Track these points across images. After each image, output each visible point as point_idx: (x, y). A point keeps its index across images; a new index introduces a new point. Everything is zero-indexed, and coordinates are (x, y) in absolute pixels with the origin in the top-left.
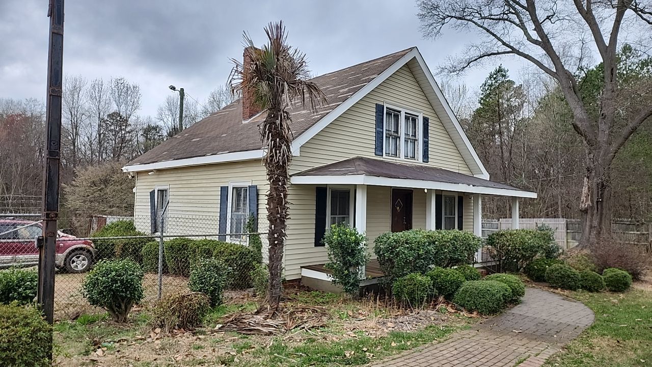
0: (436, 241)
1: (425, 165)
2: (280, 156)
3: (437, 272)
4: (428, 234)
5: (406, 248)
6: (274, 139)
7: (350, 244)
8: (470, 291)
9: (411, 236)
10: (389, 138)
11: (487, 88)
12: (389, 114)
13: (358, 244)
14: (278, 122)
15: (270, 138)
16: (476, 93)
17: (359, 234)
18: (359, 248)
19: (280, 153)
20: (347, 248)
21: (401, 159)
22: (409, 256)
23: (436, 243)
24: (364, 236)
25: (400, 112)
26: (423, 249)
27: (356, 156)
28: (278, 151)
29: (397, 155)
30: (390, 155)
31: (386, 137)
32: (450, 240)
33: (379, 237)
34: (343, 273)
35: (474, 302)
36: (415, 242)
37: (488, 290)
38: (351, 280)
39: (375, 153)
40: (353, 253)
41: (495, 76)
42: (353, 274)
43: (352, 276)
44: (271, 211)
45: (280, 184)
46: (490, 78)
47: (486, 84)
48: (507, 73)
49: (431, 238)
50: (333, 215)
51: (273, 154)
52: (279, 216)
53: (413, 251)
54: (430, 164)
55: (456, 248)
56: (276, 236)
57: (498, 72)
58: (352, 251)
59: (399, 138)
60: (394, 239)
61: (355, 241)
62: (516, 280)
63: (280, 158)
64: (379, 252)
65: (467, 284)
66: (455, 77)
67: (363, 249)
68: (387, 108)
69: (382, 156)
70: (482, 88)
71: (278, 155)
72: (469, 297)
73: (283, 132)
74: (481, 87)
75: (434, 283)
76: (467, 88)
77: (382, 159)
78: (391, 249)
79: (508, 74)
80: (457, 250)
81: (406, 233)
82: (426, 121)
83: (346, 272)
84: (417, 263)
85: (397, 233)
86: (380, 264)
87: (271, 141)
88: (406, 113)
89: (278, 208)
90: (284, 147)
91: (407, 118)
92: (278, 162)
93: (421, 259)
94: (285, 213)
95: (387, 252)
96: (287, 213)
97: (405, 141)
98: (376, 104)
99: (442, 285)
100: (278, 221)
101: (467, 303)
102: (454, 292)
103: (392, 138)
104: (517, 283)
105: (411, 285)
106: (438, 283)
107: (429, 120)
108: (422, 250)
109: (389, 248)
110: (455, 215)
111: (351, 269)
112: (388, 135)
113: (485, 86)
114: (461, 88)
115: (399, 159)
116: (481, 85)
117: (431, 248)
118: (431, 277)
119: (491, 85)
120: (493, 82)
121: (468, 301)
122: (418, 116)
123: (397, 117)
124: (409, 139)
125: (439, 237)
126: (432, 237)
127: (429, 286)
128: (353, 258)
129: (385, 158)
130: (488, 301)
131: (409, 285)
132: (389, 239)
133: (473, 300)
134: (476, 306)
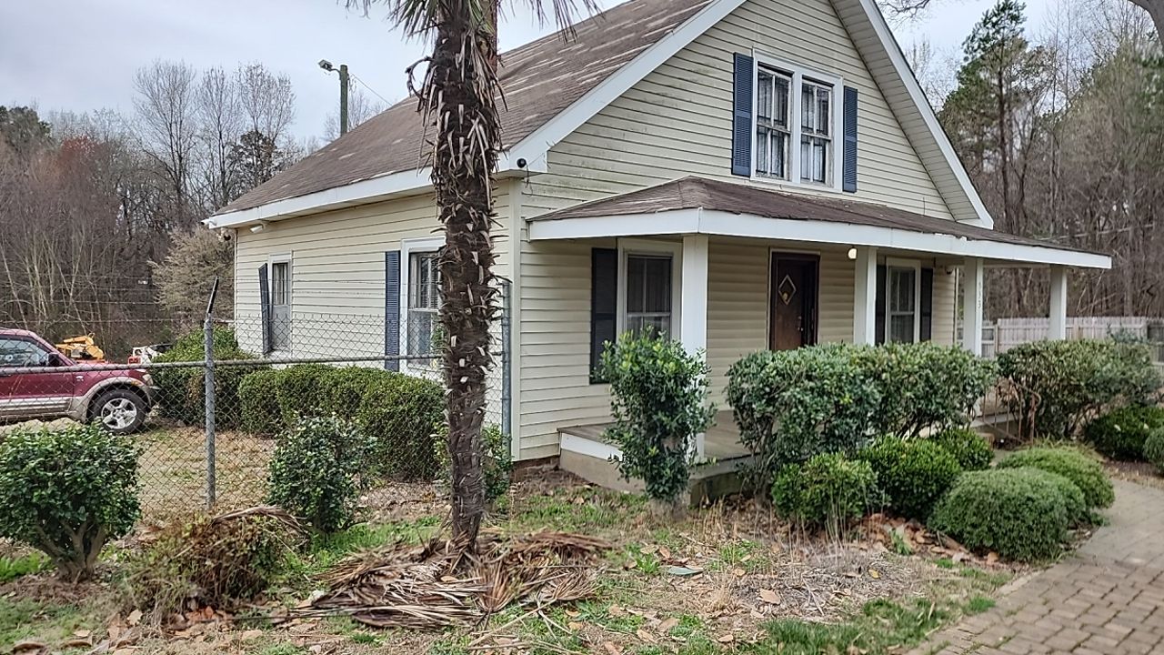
0: (884, 371)
1: (847, 197)
2: (467, 151)
3: (889, 448)
4: (862, 355)
5: (806, 390)
6: (450, 107)
7: (663, 383)
8: (978, 500)
9: (822, 360)
10: (766, 135)
11: (976, 46)
12: (764, 79)
13: (685, 383)
14: (460, 57)
15: (441, 105)
16: (949, 61)
17: (687, 357)
18: (686, 390)
19: (467, 143)
20: (655, 391)
21: (794, 184)
22: (817, 411)
23: (884, 376)
24: (699, 361)
25: (790, 74)
26: (850, 391)
27: (687, 175)
28: (462, 139)
29: (782, 176)
30: (769, 175)
31: (758, 133)
32: (920, 367)
33: (739, 363)
34: (646, 452)
35: (990, 529)
36: (831, 375)
37: (1029, 499)
38: (668, 470)
39: (732, 169)
40: (671, 404)
41: (994, 19)
42: (672, 454)
43: (670, 461)
44: (449, 299)
45: (470, 227)
46: (985, 23)
47: (974, 36)
48: (1021, 12)
49: (869, 364)
50: (634, 311)
51: (448, 148)
52: (469, 311)
53: (826, 398)
54: (860, 197)
55: (931, 387)
56: (462, 363)
57: (1003, 10)
58: (670, 398)
59: (789, 135)
60: (776, 368)
61: (676, 375)
62: (1090, 467)
63: (468, 157)
64: (739, 399)
65: (967, 480)
66: (908, 22)
67: (697, 394)
68: (760, 64)
69: (749, 177)
70: (966, 45)
71: (462, 149)
72: (974, 514)
73: (475, 86)
74: (963, 44)
75: (879, 478)
76: (931, 48)
77: (747, 183)
78: (769, 394)
79: (1024, 13)
80: (936, 393)
81: (808, 352)
82: (850, 96)
83: (654, 451)
84: (836, 427)
85: (785, 354)
86: (742, 428)
87: (443, 112)
88: (804, 78)
89: (466, 290)
90: (477, 127)
91: (807, 91)
92: (464, 168)
93: (846, 416)
94: (487, 303)
95: (760, 400)
96: (493, 304)
97: (802, 143)
98: (734, 54)
99: (902, 483)
100: (469, 324)
101: (968, 529)
102: (932, 500)
103: (772, 136)
104: (1094, 474)
105: (821, 482)
106: (890, 477)
107: (859, 94)
108: (848, 396)
109: (762, 389)
110: (913, 310)
111: (668, 443)
112: (762, 130)
113: (972, 41)
114: (918, 49)
115: (788, 184)
116: (965, 40)
117: (870, 387)
118: (873, 462)
119: (986, 39)
120: (991, 32)
121: (974, 526)
122: (832, 86)
123: (783, 88)
124: (812, 137)
125: (891, 360)
126: (874, 363)
127: (868, 486)
128: (672, 415)
129: (755, 181)
130: (1030, 529)
131: (816, 482)
132: (762, 369)
133: (986, 523)
134: (996, 540)
